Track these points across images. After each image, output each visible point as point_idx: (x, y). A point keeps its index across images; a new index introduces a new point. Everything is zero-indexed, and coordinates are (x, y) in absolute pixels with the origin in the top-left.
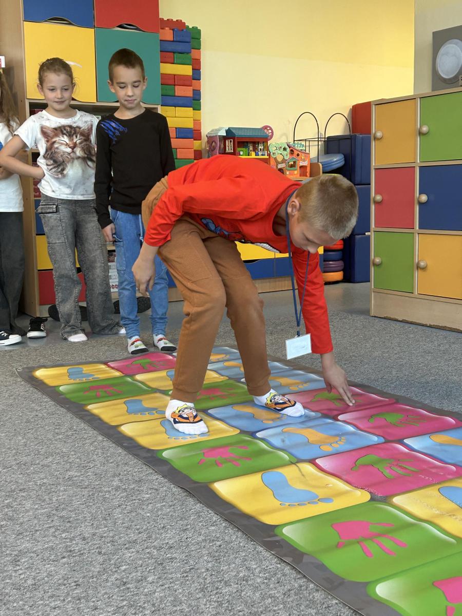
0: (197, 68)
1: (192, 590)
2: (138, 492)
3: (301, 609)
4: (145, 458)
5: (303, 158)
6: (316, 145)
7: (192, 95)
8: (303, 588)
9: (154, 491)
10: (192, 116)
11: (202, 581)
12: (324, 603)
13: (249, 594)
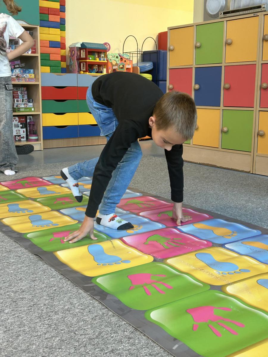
0: (63, 4)
1: (33, 317)
2: (7, 258)
3: (102, 328)
4: (15, 238)
5: (128, 63)
6: (136, 56)
7: (59, 21)
8: (104, 315)
9: (18, 257)
10: (60, 34)
11: (40, 311)
12: (117, 324)
13: (69, 319)
